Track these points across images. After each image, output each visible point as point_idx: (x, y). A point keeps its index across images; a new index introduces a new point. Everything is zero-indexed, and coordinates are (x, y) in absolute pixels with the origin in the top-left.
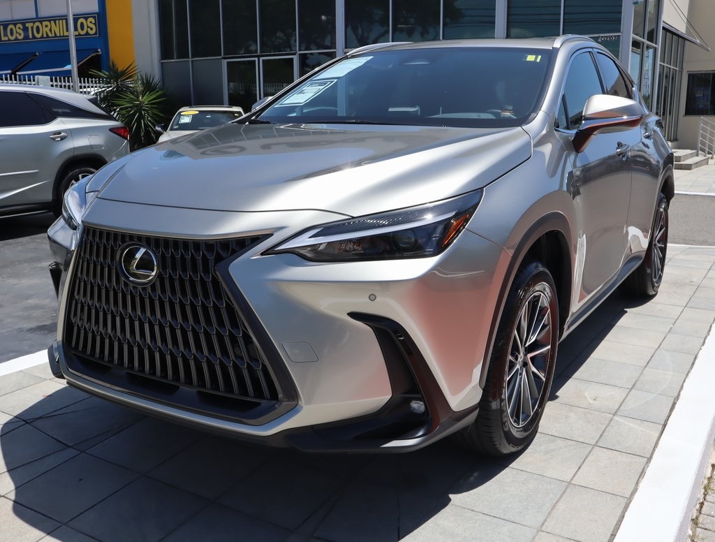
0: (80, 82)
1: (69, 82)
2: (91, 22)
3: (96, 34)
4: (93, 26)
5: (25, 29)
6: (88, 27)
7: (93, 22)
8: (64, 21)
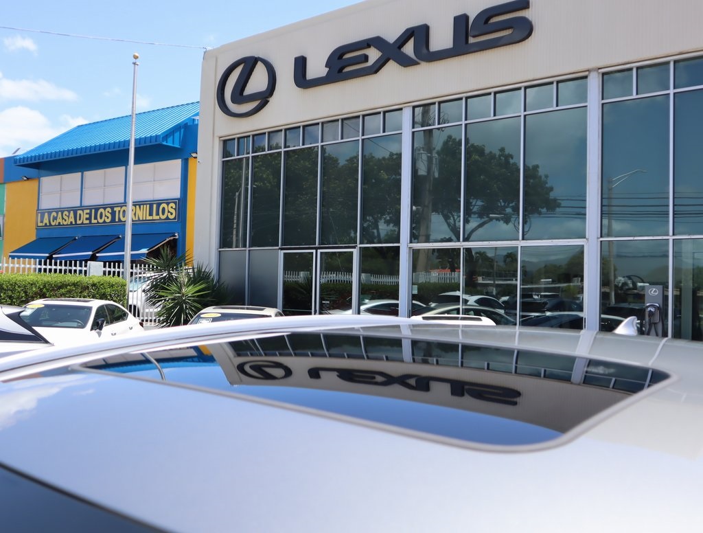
0: (132, 268)
1: (119, 267)
2: (172, 207)
3: (175, 218)
4: (173, 211)
5: (113, 213)
6: (169, 212)
7: (174, 207)
8: (148, 206)
